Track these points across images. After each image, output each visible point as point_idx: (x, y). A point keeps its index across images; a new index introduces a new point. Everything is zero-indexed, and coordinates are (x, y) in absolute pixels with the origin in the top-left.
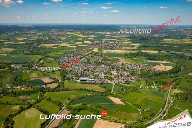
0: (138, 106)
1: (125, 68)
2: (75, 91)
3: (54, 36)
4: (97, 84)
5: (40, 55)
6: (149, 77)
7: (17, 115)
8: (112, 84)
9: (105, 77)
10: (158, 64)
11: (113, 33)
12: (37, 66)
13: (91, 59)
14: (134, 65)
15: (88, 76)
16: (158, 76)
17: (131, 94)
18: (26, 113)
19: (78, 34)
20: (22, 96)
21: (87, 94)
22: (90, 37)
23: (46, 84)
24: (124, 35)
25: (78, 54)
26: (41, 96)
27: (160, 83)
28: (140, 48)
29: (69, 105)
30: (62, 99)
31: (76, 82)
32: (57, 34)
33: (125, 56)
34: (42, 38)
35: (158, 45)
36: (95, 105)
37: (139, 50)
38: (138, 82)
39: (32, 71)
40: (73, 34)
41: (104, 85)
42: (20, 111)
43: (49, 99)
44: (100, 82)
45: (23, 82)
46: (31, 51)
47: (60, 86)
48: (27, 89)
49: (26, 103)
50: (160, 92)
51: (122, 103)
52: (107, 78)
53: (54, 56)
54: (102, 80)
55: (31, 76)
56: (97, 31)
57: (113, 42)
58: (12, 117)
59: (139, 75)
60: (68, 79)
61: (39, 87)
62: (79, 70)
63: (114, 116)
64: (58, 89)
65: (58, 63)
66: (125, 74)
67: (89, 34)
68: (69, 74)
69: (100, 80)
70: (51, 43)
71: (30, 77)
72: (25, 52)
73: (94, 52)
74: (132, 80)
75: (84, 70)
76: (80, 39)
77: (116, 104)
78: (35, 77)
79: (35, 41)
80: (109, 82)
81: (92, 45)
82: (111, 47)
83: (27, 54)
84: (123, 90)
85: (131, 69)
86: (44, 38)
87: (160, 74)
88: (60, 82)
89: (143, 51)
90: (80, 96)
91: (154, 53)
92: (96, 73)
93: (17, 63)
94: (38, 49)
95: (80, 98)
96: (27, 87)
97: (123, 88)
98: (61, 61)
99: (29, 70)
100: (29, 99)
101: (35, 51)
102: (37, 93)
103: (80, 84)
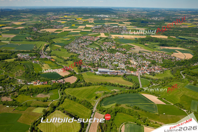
1: (143, 56)
2: (99, 86)
3: (52, 19)
4: (120, 76)
5: (44, 41)
8: (136, 76)
9: (125, 67)
10: (174, 51)
11: (111, 16)
12: (45, 54)
13: (102, 45)
15: (107, 66)
19: (76, 17)
20: (40, 94)
21: (114, 90)
22: (90, 21)
23: (63, 78)
25: (86, 39)
26: (62, 94)
27: (189, 74)
29: (101, 106)
30: (88, 98)
31: (95, 74)
32: (55, 17)
33: (136, 41)
34: (40, 23)
38: (163, 73)
40: (70, 17)
43: (74, 98)
44: (122, 74)
45: (36, 76)
46: (33, 37)
48: (43, 84)
50: (196, 86)
52: (128, 68)
53: (61, 42)
54: (124, 71)
56: (94, 14)
57: (117, 26)
58: (37, 125)
59: (161, 64)
60: (85, 70)
61: (57, 82)
62: (94, 60)
64: (78, 84)
65: (68, 51)
66: (146, 64)
67: (88, 17)
68: (84, 64)
69: (122, 72)
70: (52, 28)
72: (27, 38)
73: (103, 38)
74: (155, 70)
75: (100, 60)
76: (81, 23)
79: (35, 25)
80: (132, 73)
81: (97, 30)
82: (118, 32)
83: (31, 41)
84: (152, 83)
88: (77, 74)
89: (152, 36)
91: (164, 39)
92: (114, 62)
93: (23, 52)
94: (41, 35)
96: (43, 82)
97: (151, 81)
98: (69, 48)
99: (38, 59)
100: (50, 98)
101: (38, 37)
102: (57, 90)
103: (100, 76)
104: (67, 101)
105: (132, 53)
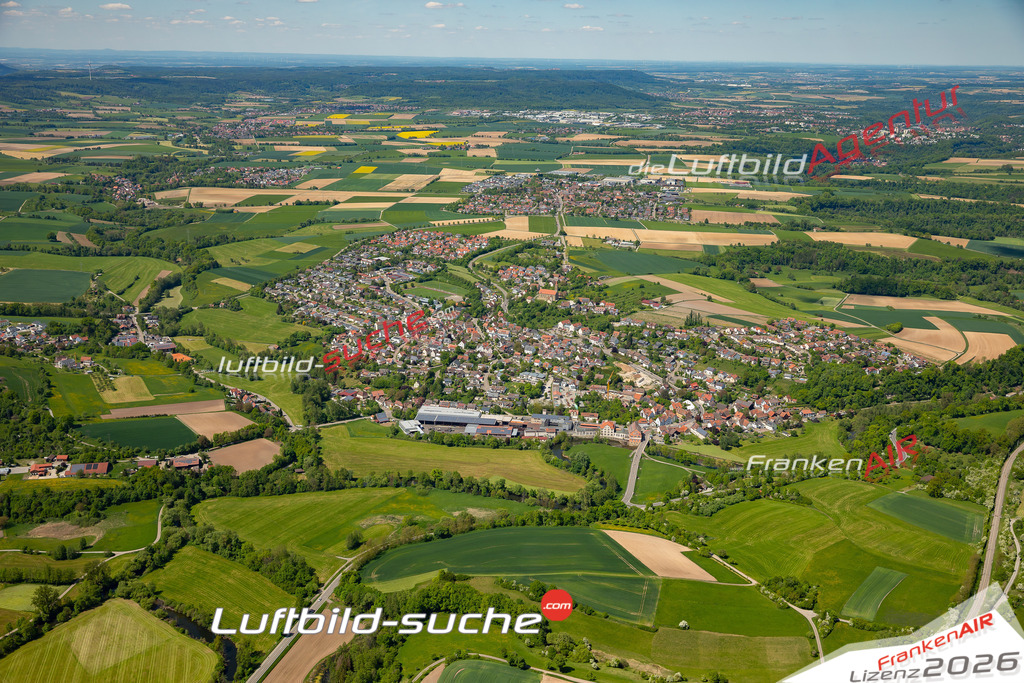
0: (797, 591)
1: (705, 344)
2: (390, 492)
3: (248, 135)
4: (529, 446)
5: (159, 256)
6: (863, 406)
7: (17, 647)
8: (626, 445)
9: (578, 400)
10: (918, 320)
11: (620, 119)
12: (145, 327)
13: (489, 284)
14: (763, 322)
15: (475, 393)
16: (918, 396)
17: (748, 514)
18: (77, 633)
19: (399, 122)
20: (48, 525)
21: (471, 511)
22: (479, 147)
23: (205, 445)
24: (690, 134)
25: (406, 251)
26: (177, 523)
27: (936, 440)
28: (798, 218)
29: (358, 581)
30: (309, 545)
31: (396, 432)
32: (268, 121)
33: (705, 265)
35: (915, 197)
36: (524, 581)
37: (794, 226)
38: (795, 435)
39: (114, 362)
40: (366, 122)
41: (578, 451)
42: (39, 622)
43: (229, 541)
44: (548, 435)
45: (56, 433)
46: (98, 232)
47: (294, 458)
48: (82, 475)
49: (78, 567)
50: (939, 501)
51: (696, 573)
52: (593, 405)
53: (255, 263)
54: (561, 421)
55: (109, 397)
56: (517, 108)
59: (795, 388)
60: (345, 414)
61: (163, 465)
62: (413, 359)
63: (647, 655)
64: (281, 478)
65: (280, 311)
66: (711, 386)
67: (471, 126)
68: (348, 382)
69: (549, 423)
70: (229, 182)
71: (101, 400)
72: (61, 236)
73: (509, 242)
74: (751, 419)
75: (448, 359)
76: (416, 156)
77: (661, 574)
78: (130, 398)
79: (129, 164)
80: (607, 431)
81: (494, 198)
82: (613, 211)
83: (79, 252)
84: (695, 484)
85: (747, 353)
86: (185, 147)
87: (932, 381)
88: (293, 430)
89: (817, 236)
90: (424, 525)
91: (887, 250)
92: (525, 375)
93: (13, 312)
94: (150, 222)
95: (428, 540)
96: (83, 467)
97: (700, 473)
98: (294, 295)
99: (90, 352)
100: (100, 542)
101: (131, 230)
102: (152, 503)
103: (421, 443)
104: (189, 558)
105: (643, 327)
